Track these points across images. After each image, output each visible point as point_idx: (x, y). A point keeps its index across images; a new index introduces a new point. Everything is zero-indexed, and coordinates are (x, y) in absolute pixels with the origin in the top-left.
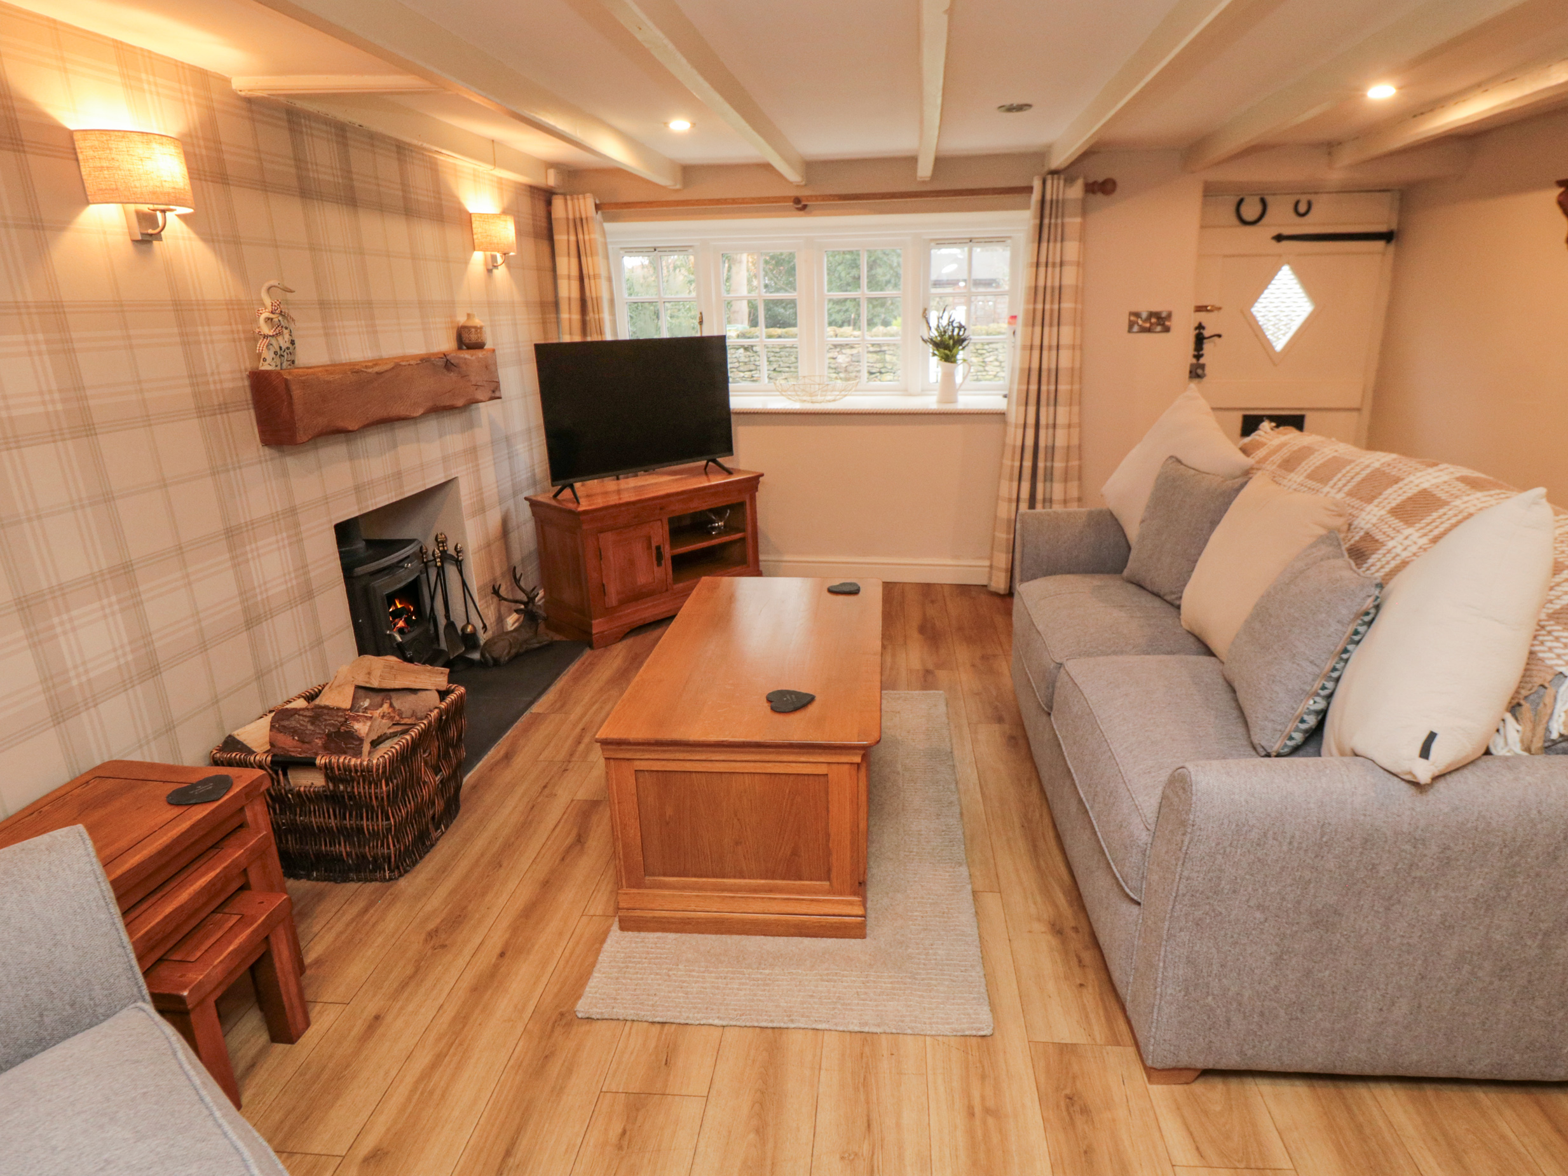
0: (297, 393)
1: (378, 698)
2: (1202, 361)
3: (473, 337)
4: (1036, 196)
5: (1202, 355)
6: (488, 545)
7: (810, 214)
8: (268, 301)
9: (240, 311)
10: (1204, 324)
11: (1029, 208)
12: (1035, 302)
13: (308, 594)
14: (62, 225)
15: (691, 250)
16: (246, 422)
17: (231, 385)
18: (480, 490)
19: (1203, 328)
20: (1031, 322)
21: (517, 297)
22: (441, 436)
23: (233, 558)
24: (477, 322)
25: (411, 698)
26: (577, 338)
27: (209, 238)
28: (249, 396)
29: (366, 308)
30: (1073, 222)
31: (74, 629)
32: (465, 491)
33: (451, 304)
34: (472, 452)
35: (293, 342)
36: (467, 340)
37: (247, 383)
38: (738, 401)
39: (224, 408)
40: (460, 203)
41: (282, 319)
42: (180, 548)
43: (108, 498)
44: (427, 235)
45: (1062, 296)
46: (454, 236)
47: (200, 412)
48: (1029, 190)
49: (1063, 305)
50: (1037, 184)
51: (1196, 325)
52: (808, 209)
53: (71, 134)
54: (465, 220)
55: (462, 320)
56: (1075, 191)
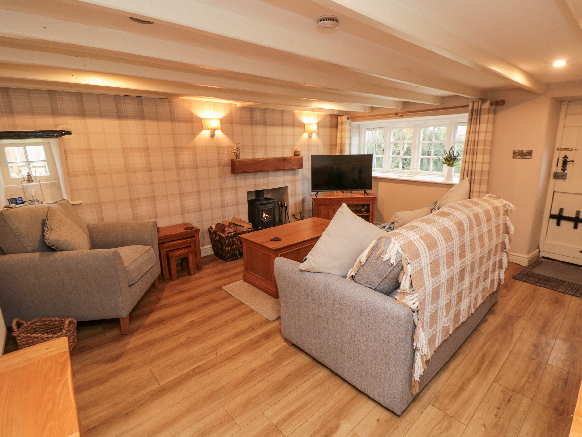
0: (237, 164)
1: (235, 226)
2: (566, 172)
3: (298, 154)
4: (470, 108)
5: (566, 169)
6: (296, 204)
7: (403, 117)
8: (236, 146)
9: (231, 147)
10: (567, 156)
11: (468, 113)
12: (468, 146)
13: (237, 204)
14: (198, 134)
15: (383, 128)
16: (229, 169)
17: (227, 162)
18: (295, 190)
19: (567, 158)
20: (466, 153)
21: (320, 143)
22: (284, 176)
23: (221, 194)
24: (299, 150)
25: (241, 228)
26: (339, 154)
27: (227, 134)
28: (230, 164)
29: (265, 147)
30: (484, 117)
31: (188, 200)
32: (290, 191)
33: (294, 146)
34: (295, 181)
35: (239, 154)
36: (296, 154)
37: (230, 161)
38: (375, 174)
39: (224, 166)
40: (301, 121)
41: (238, 149)
42: (210, 190)
43: (198, 179)
44: (288, 130)
45: (479, 143)
46: (297, 130)
47: (219, 166)
48: (468, 106)
49: (479, 147)
50: (471, 104)
51: (564, 156)
52: (403, 116)
53: (202, 119)
54: (302, 125)
55: (296, 149)
56: (486, 105)
